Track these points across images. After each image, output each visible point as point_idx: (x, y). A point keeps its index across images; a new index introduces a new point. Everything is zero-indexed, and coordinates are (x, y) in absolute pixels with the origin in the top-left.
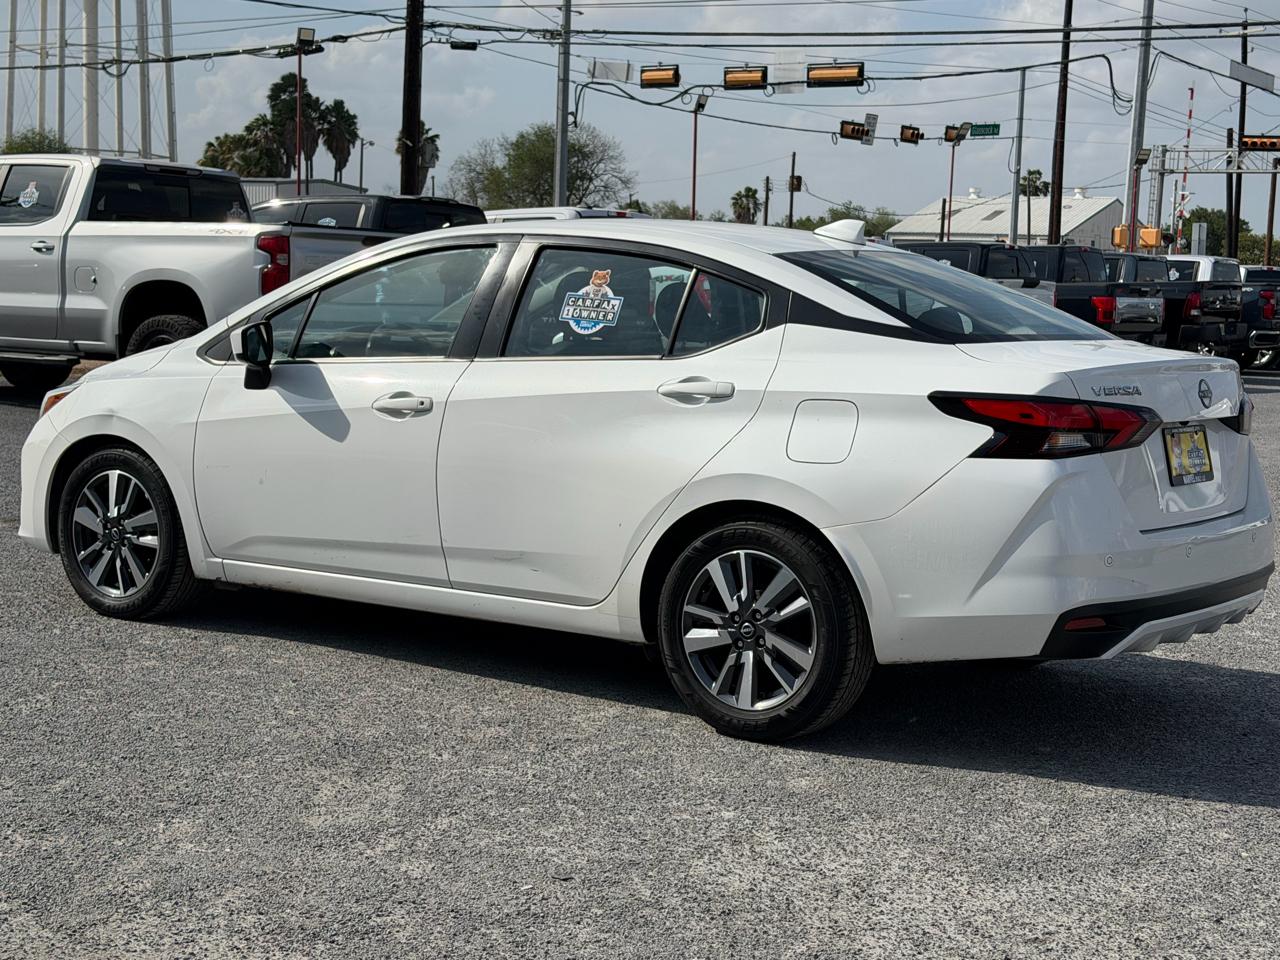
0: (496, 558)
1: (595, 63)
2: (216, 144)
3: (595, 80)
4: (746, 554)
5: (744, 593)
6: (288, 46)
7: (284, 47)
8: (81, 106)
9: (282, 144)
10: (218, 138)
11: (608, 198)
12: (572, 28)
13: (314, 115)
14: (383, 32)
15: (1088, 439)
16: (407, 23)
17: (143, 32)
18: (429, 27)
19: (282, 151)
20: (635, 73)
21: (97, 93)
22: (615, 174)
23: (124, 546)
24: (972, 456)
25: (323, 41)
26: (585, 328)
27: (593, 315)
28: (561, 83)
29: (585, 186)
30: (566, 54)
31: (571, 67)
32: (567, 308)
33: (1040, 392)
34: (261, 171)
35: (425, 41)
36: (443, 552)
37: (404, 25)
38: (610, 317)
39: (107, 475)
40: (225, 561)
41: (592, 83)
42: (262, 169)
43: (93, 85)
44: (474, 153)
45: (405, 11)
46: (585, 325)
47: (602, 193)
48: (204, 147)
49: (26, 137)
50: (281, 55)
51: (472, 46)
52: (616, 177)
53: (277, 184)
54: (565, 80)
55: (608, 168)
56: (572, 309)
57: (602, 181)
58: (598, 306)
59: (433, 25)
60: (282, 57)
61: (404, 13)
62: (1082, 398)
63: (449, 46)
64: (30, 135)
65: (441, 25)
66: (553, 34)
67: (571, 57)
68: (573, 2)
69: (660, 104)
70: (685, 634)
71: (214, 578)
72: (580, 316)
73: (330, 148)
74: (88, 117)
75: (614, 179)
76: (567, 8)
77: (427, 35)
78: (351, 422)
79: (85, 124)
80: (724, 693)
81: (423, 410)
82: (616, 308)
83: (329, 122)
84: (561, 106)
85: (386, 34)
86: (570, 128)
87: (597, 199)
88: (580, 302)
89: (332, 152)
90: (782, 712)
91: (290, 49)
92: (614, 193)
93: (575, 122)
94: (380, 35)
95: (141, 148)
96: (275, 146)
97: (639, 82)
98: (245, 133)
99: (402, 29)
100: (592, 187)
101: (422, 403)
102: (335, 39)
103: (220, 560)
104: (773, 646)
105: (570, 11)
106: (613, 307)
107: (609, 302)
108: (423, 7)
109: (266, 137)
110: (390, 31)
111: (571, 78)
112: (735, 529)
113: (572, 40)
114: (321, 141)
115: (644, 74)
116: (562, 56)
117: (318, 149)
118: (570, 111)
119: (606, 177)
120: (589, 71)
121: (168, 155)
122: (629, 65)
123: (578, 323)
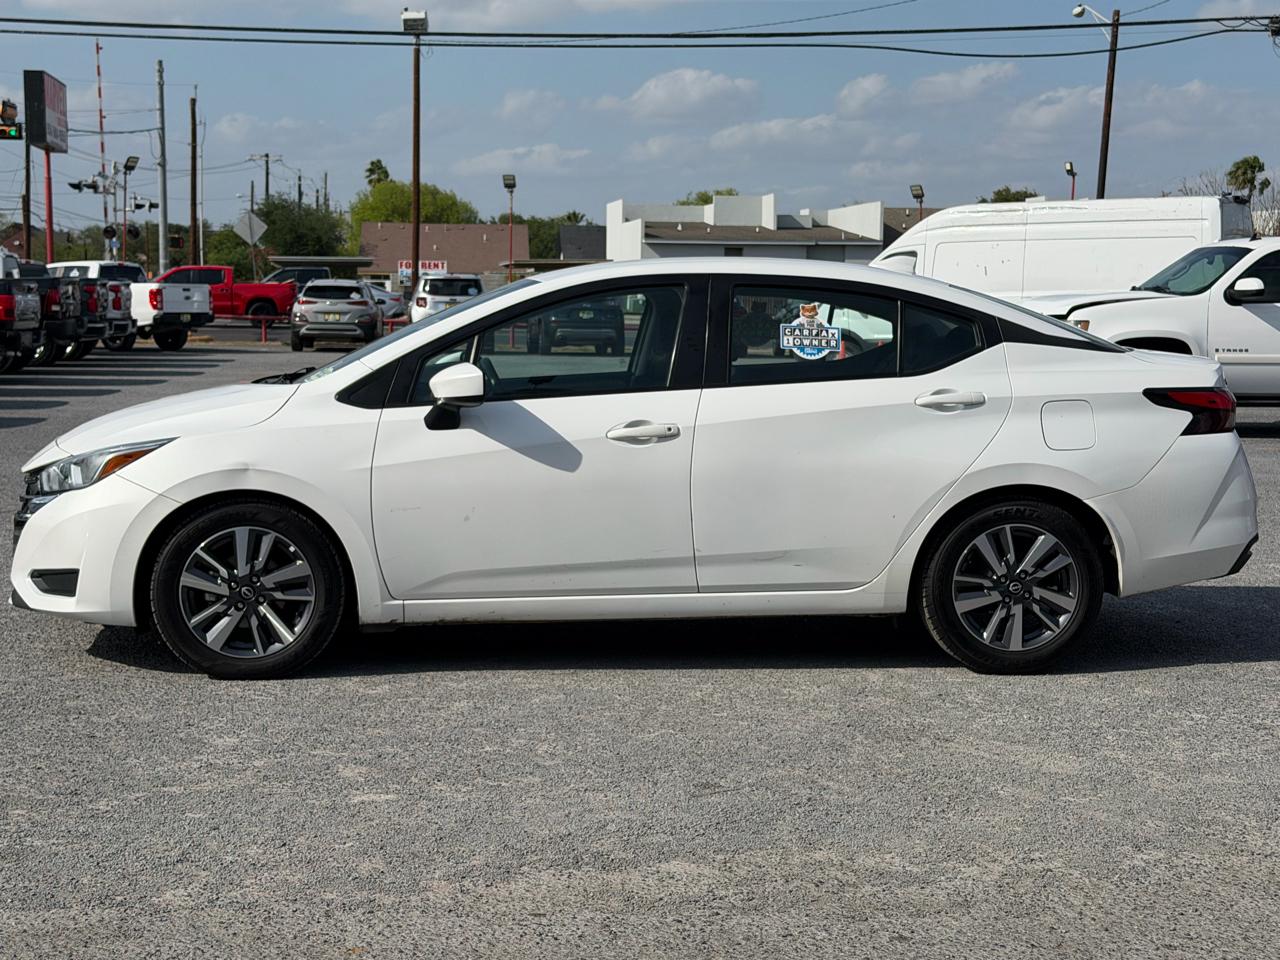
0: (755, 560)
5: (1011, 558)
23: (262, 604)
24: (1182, 434)
26: (811, 354)
27: (816, 343)
32: (785, 338)
36: (695, 561)
38: (833, 343)
39: (234, 532)
40: (406, 602)
46: (810, 352)
56: (791, 339)
58: (817, 335)
71: (389, 621)
72: (802, 343)
78: (581, 452)
81: (670, 435)
82: (836, 336)
88: (797, 332)
101: (670, 429)
103: (401, 602)
106: (833, 335)
107: (827, 332)
123: (802, 350)
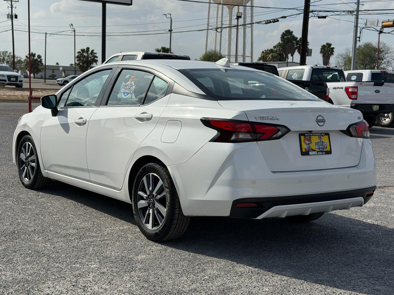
0: (99, 173)
1: (367, 21)
2: (264, 52)
3: (366, 26)
4: (152, 175)
5: (151, 189)
6: (268, 20)
7: (267, 21)
8: (226, 42)
9: (284, 52)
10: (265, 50)
11: (388, 65)
12: (360, 10)
13: (295, 42)
14: (297, 14)
15: (251, 136)
16: (304, 11)
17: (245, 20)
18: (311, 12)
19: (284, 54)
20: (380, 23)
21: (231, 38)
22: (391, 57)
23: (29, 166)
24: (210, 141)
25: (279, 18)
28: (355, 28)
29: (381, 62)
30: (357, 18)
31: (359, 22)
33: (233, 118)
34: (277, 60)
35: (310, 16)
36: (89, 171)
37: (303, 12)
38: (132, 92)
39: (26, 143)
41: (366, 27)
42: (277, 59)
43: (230, 36)
44: (344, 52)
45: (304, 7)
47: (387, 64)
48: (261, 53)
49: (210, 52)
50: (266, 23)
51: (325, 17)
52: (391, 58)
53: (278, 63)
54: (356, 27)
55: (389, 56)
57: (387, 60)
59: (313, 11)
60: (266, 24)
61: (303, 8)
62: (250, 120)
63: (317, 17)
64: (211, 51)
65: (315, 11)
66: (351, 12)
67: (359, 19)
68: (360, 1)
69: (389, 33)
70: (138, 202)
71: (46, 177)
73: (299, 52)
74: (228, 45)
75: (391, 59)
76: (358, 3)
77: (311, 14)
79: (227, 47)
80: (146, 223)
83: (299, 44)
84: (355, 35)
85: (298, 15)
86: (357, 42)
87: (385, 66)
89: (299, 53)
90: (158, 231)
91: (269, 21)
92: (391, 64)
93: (359, 40)
94: (296, 15)
95: (242, 54)
96: (282, 52)
97: (381, 26)
98: (273, 48)
99: (303, 13)
100: (383, 62)
101: (84, 121)
102: (282, 17)
103: (47, 171)
104: (157, 208)
105: (359, 4)
106: (133, 89)
107: (132, 87)
108: (310, 6)
109: (279, 49)
110: (299, 14)
111: (358, 26)
112: (149, 166)
113: (359, 13)
114: (296, 51)
115: (383, 23)
116: (356, 19)
117: (295, 53)
118: (358, 36)
119: (388, 59)
120: (365, 23)
121: (250, 56)
122: (378, 21)
